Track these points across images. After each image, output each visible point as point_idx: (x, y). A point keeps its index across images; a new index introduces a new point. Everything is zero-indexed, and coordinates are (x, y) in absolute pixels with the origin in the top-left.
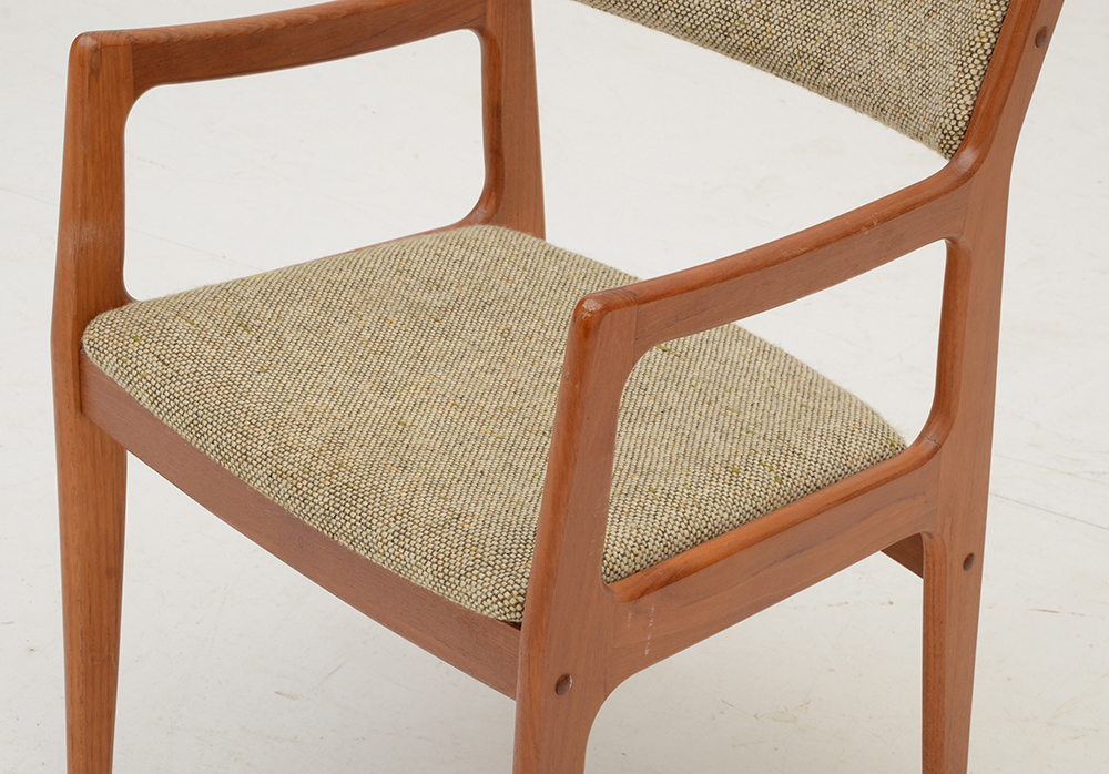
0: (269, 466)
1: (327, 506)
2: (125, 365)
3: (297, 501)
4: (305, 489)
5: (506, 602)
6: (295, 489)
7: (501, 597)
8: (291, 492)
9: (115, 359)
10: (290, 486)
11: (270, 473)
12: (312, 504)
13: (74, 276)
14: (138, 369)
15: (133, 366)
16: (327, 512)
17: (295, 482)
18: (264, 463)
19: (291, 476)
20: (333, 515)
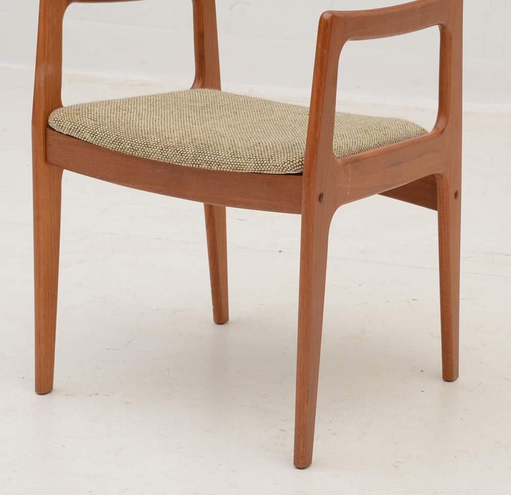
0: (160, 146)
1: (194, 153)
2: (75, 124)
3: (178, 156)
4: (181, 150)
5: (294, 162)
6: (176, 151)
7: (291, 160)
8: (174, 153)
9: (70, 123)
10: (173, 151)
11: (161, 148)
12: (186, 155)
13: (44, 90)
14: (83, 124)
15: (80, 123)
16: (195, 156)
17: (175, 148)
18: (157, 145)
19: (173, 147)
20: (198, 156)
